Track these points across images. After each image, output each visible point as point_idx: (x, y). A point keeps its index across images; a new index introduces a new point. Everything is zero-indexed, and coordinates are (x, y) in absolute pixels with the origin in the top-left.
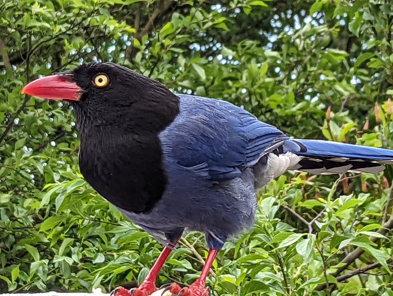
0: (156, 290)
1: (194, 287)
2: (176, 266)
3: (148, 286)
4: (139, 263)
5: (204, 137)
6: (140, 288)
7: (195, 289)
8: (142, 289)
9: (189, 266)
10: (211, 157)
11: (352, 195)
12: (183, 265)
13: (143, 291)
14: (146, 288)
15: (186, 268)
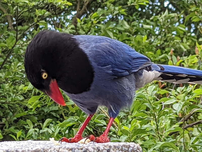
0: (82, 139)
1: (102, 137)
2: (98, 123)
3: (78, 136)
4: (79, 121)
5: (110, 53)
6: (74, 138)
7: (102, 138)
8: (75, 138)
9: (104, 123)
10: (114, 63)
11: (184, 87)
12: (102, 123)
13: (76, 139)
14: (77, 137)
15: (103, 124)
